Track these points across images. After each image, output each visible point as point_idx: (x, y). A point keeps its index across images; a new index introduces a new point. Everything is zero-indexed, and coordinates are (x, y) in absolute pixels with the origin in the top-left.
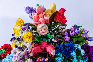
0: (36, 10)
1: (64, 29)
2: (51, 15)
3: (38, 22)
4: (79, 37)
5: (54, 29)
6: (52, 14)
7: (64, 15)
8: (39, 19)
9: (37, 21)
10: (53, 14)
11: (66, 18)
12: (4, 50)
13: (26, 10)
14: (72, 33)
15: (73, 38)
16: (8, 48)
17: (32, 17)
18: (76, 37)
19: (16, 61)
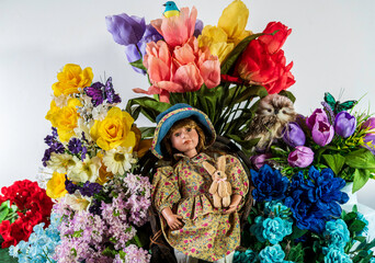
0: (164, 29)
1: (284, 109)
2: (225, 53)
3: (170, 83)
4: (352, 150)
5: (239, 113)
6: (232, 46)
7: (281, 52)
8: (176, 67)
9: (167, 79)
10: (236, 48)
11: (291, 64)
12: (15, 208)
13: (115, 29)
14: (321, 129)
15: (325, 156)
16: (32, 195)
17: (139, 62)
18: (337, 152)
19: (75, 254)
